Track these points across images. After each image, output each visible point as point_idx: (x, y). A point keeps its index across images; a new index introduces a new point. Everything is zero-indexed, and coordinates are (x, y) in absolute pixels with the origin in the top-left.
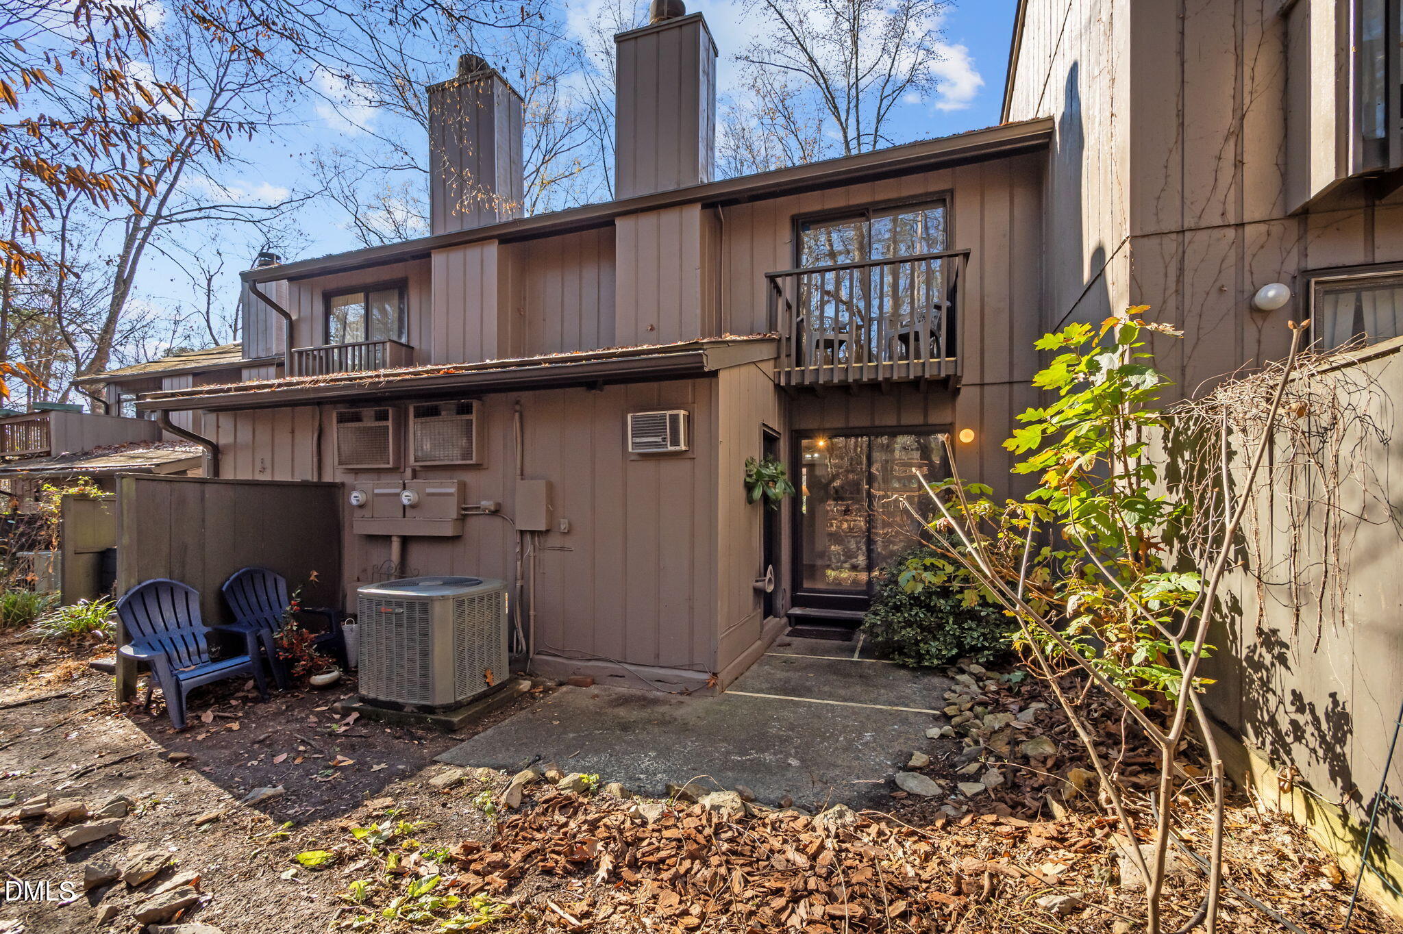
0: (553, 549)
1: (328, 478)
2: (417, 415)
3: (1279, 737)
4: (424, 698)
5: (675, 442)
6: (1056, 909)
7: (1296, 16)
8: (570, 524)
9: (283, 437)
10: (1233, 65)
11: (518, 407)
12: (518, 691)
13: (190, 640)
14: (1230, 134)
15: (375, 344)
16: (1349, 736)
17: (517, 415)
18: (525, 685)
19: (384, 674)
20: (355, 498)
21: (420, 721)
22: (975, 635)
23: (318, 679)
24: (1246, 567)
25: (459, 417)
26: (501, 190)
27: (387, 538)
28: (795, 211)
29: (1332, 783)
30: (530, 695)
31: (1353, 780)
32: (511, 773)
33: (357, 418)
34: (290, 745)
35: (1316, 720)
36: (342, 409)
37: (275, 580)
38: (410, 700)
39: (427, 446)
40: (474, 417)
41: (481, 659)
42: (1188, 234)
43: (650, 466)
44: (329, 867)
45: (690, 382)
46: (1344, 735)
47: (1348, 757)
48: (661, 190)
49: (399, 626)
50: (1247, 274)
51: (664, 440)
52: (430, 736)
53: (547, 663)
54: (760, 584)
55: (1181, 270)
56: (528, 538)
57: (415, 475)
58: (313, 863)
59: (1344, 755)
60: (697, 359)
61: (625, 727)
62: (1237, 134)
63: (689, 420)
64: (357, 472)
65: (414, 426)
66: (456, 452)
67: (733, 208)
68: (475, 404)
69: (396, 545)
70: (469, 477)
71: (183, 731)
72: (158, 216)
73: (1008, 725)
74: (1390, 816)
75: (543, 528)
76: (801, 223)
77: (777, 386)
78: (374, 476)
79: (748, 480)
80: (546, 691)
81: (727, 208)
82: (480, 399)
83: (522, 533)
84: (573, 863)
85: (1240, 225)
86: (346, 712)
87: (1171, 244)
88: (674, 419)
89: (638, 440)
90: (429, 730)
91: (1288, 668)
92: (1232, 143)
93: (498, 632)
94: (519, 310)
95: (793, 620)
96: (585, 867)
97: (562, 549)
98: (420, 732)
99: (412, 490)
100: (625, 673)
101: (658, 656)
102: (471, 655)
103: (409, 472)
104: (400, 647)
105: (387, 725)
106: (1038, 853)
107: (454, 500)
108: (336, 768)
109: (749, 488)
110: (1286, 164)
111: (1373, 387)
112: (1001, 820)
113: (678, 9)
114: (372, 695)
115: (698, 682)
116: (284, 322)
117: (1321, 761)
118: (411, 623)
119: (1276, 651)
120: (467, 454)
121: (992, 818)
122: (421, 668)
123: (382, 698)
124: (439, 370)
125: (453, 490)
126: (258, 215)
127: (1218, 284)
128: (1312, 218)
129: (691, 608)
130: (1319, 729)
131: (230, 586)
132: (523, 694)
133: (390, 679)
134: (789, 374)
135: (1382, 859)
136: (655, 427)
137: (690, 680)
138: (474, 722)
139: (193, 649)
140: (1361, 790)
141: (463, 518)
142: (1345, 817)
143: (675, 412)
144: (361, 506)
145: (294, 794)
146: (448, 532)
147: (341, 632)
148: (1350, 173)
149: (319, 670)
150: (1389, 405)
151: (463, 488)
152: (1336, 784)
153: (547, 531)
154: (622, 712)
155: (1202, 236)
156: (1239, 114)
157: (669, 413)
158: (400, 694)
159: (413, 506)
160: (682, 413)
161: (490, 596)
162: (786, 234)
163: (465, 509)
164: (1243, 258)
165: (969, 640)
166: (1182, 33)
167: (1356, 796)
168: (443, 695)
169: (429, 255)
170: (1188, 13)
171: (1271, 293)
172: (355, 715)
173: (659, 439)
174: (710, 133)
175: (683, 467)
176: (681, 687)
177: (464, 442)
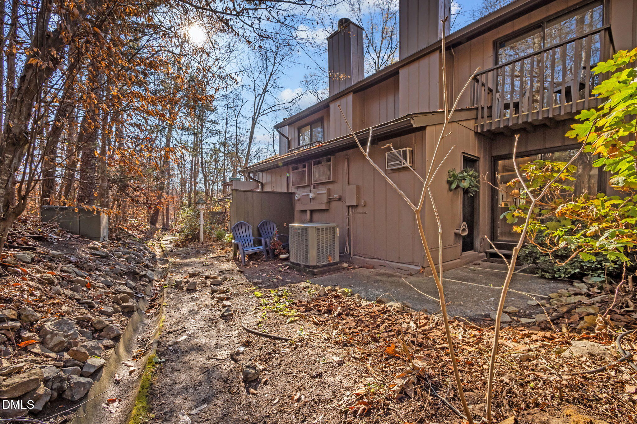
0: (359, 213)
1: (290, 191)
2: (314, 165)
4: (307, 263)
6: (518, 358)
8: (365, 202)
9: (279, 178)
11: (346, 157)
12: (342, 267)
13: (249, 240)
17: (346, 160)
18: (345, 265)
20: (297, 197)
21: (305, 271)
23: (282, 256)
25: (327, 163)
26: (354, 71)
27: (306, 211)
28: (495, 38)
30: (347, 269)
32: (325, 286)
33: (297, 168)
34: (268, 272)
36: (293, 165)
37: (273, 225)
38: (303, 264)
39: (317, 176)
40: (331, 163)
41: (327, 251)
44: (262, 297)
45: (413, 134)
48: (420, 49)
49: (299, 237)
51: (400, 162)
53: (357, 259)
54: (458, 231)
56: (350, 208)
57: (314, 187)
58: (258, 296)
60: (408, 122)
61: (376, 282)
63: (412, 152)
64: (298, 188)
65: (314, 169)
66: (326, 177)
67: (460, 47)
68: (332, 157)
69: (309, 213)
70: (330, 186)
71: (244, 266)
72: (259, 113)
73: (579, 301)
75: (355, 204)
76: (499, 44)
77: (476, 133)
78: (302, 189)
79: (449, 179)
80: (353, 268)
81: (456, 48)
82: (333, 155)
83: (349, 207)
84: (327, 310)
86: (286, 266)
88: (405, 152)
89: (390, 164)
90: (307, 273)
93: (334, 243)
94: (362, 120)
95: (488, 255)
96: (329, 311)
97: (363, 213)
98: (305, 274)
99: (313, 193)
100: (386, 264)
101: (399, 258)
102: (323, 249)
103: (312, 186)
104: (300, 244)
105: (296, 270)
107: (325, 196)
108: (277, 279)
109: (450, 183)
114: (293, 261)
115: (416, 270)
116: (287, 141)
118: (302, 235)
120: (329, 178)
122: (306, 252)
123: (295, 262)
125: (325, 192)
126: (287, 105)
129: (413, 237)
131: (260, 226)
132: (344, 268)
133: (297, 256)
134: (482, 126)
137: (413, 269)
138: (323, 273)
139: (250, 243)
141: (329, 202)
143: (405, 149)
144: (298, 200)
145: (263, 282)
146: (323, 207)
149: (282, 254)
151: (329, 191)
153: (357, 206)
154: (378, 277)
157: (402, 150)
159: (313, 199)
160: (408, 149)
161: (330, 228)
162: (490, 52)
163: (330, 199)
168: (313, 262)
169: (329, 105)
172: (288, 267)
173: (398, 162)
174: (447, 13)
176: (409, 272)
177: (329, 173)
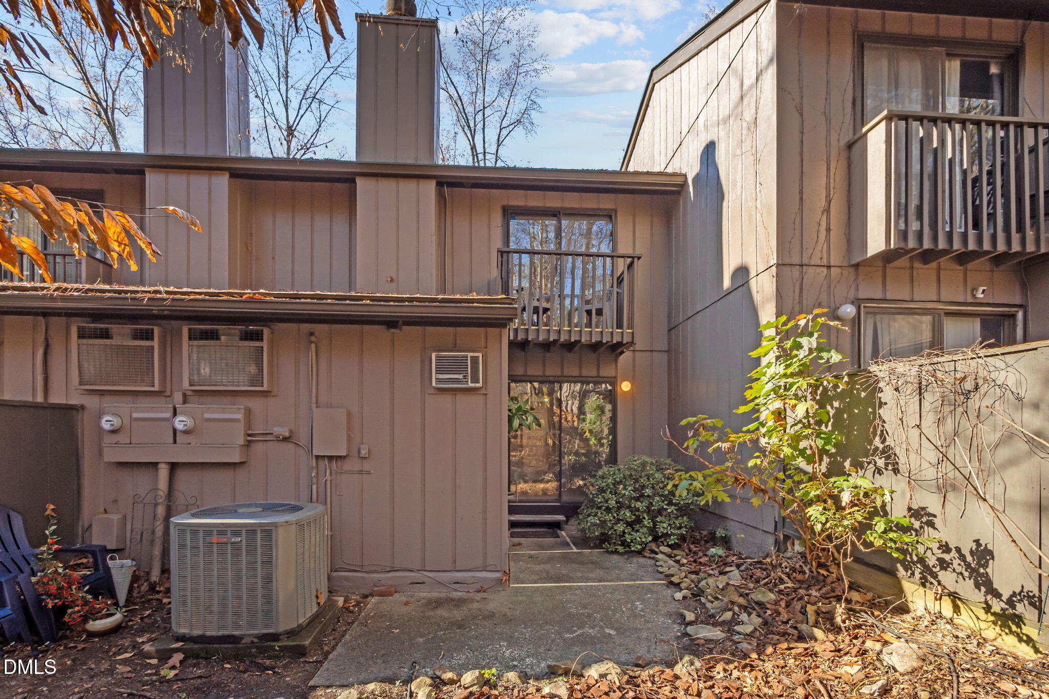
0: (351, 472)
2: (193, 338)
3: (927, 569)
4: (267, 626)
5: (475, 379)
6: (876, 694)
7: (856, 148)
8: (370, 450)
10: (825, 168)
11: (313, 339)
12: (338, 607)
14: (824, 210)
15: (55, 255)
16: (991, 562)
17: (313, 346)
18: (340, 601)
19: (215, 608)
20: (107, 421)
21: (262, 651)
22: (665, 525)
23: (98, 624)
24: (896, 471)
25: (246, 343)
27: (155, 465)
28: (505, 203)
29: (977, 591)
31: (995, 586)
33: (105, 334)
35: (962, 557)
37: (9, 516)
39: (205, 370)
40: (265, 344)
41: (315, 580)
42: (804, 267)
43: (447, 399)
46: (987, 562)
47: (990, 574)
49: (236, 556)
50: (832, 296)
51: (465, 377)
52: (279, 664)
53: (346, 578)
55: (801, 289)
56: (325, 463)
57: (188, 399)
59: (987, 573)
60: (511, 312)
61: (459, 625)
62: (827, 210)
63: (486, 361)
64: (104, 393)
65: (188, 349)
66: (244, 378)
67: (455, 189)
68: (266, 332)
69: (164, 472)
70: (255, 404)
73: (728, 584)
74: (1026, 602)
75: (342, 453)
76: (509, 213)
78: (129, 398)
80: (358, 604)
81: (450, 189)
82: (273, 328)
83: (319, 458)
85: (829, 267)
86: (163, 655)
87: (796, 271)
88: (475, 360)
89: (441, 376)
90: (277, 658)
91: (935, 528)
92: (825, 214)
93: (323, 554)
94: (246, 245)
97: (361, 472)
98: (268, 662)
99: (185, 414)
100: (424, 580)
101: (455, 562)
102: (309, 578)
103: (178, 397)
105: (224, 660)
106: (833, 662)
110: (849, 234)
111: (1008, 369)
112: (791, 646)
113: (412, 10)
114: (196, 632)
115: (492, 580)
117: (967, 579)
119: (924, 519)
121: (785, 645)
122: (264, 596)
124: (241, 295)
125: (239, 416)
127: (818, 301)
128: (861, 269)
129: (485, 519)
130: (964, 560)
135: (1019, 626)
136: (458, 366)
137: (485, 579)
140: (1001, 591)
141: (250, 444)
142: (988, 609)
143: (476, 354)
146: (231, 458)
147: (108, 570)
148: (892, 247)
150: (1023, 379)
151: (248, 412)
152: (980, 590)
153: (347, 456)
155: (811, 269)
156: (828, 201)
157: (470, 354)
158: (239, 627)
159: (188, 432)
160: (482, 355)
162: (498, 219)
163: (249, 435)
164: (830, 287)
165: (662, 530)
166: (802, 142)
167: (998, 595)
168: (288, 620)
169: (141, 173)
170: (805, 131)
171: (849, 310)
172: (180, 656)
173: (461, 376)
175: (477, 400)
176: (478, 586)
177: (253, 369)
